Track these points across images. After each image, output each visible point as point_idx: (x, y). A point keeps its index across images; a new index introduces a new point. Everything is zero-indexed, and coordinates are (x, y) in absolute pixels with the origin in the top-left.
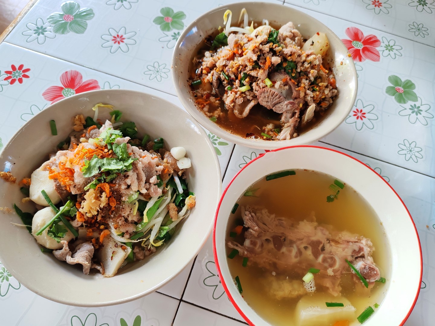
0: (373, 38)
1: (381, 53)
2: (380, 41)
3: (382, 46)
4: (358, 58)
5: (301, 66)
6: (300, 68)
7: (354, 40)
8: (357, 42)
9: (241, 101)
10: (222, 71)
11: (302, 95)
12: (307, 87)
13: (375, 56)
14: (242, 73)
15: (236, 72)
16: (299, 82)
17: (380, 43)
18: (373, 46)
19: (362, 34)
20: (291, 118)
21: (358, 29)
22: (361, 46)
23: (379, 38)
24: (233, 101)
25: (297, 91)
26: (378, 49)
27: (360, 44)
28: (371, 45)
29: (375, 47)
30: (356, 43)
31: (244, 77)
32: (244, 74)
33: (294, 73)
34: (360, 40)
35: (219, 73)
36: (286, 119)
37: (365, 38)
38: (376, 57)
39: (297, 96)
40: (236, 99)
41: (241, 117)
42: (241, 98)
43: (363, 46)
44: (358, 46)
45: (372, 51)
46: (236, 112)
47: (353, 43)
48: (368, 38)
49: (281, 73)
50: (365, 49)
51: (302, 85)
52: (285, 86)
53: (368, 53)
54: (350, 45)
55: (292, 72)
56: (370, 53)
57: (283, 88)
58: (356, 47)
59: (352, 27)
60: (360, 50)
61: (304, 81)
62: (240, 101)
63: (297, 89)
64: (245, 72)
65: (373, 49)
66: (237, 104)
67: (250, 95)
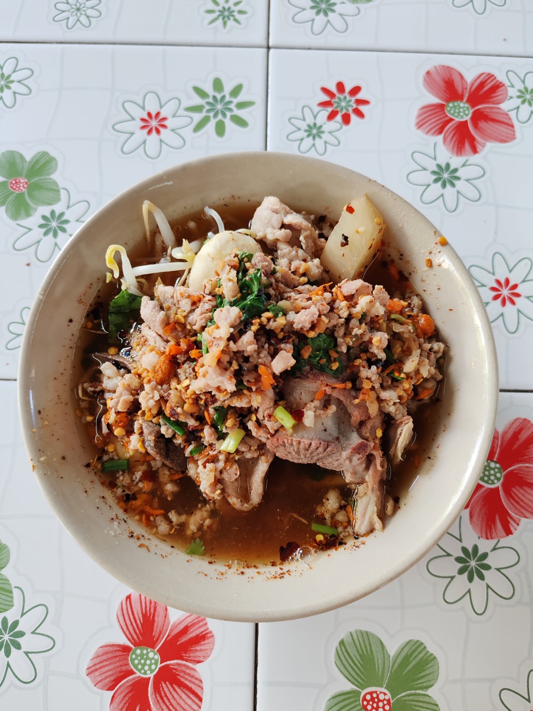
0: (488, 81)
1: (512, 115)
2: (504, 85)
3: (511, 98)
4: (467, 146)
5: (345, 335)
6: (344, 342)
7: (449, 100)
8: (456, 104)
9: (236, 474)
10: (160, 412)
11: (373, 409)
12: (377, 386)
13: (503, 129)
14: (211, 410)
15: (194, 409)
16: (355, 379)
17: (506, 88)
18: (493, 103)
19: (462, 77)
20: (367, 468)
21: (448, 69)
22: (467, 112)
23: (501, 77)
24: (219, 481)
25: (358, 406)
26: (505, 106)
27: (463, 108)
28: (486, 103)
29: (499, 103)
30: (455, 107)
31: (219, 418)
32: (216, 410)
33: (335, 360)
34: (460, 98)
35: (154, 420)
36: (357, 476)
37: (471, 87)
38: (506, 130)
39: (363, 418)
40: (221, 472)
41: (251, 507)
42: (231, 467)
43: (471, 111)
44: (462, 114)
45: (494, 117)
46: (234, 501)
47: (448, 109)
48: (476, 84)
49: (306, 377)
50: (478, 117)
51: (366, 385)
52: (327, 408)
53: (486, 124)
54: (443, 116)
55: (330, 361)
56: (491, 123)
57: (323, 416)
58: (457, 117)
59: (435, 67)
60: (466, 122)
61: (365, 373)
62: (232, 474)
63: (357, 401)
64: (217, 404)
65: (495, 110)
66: (228, 482)
67: (250, 450)
